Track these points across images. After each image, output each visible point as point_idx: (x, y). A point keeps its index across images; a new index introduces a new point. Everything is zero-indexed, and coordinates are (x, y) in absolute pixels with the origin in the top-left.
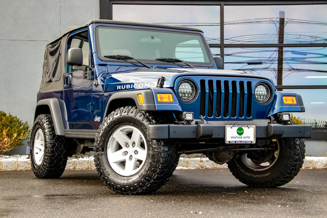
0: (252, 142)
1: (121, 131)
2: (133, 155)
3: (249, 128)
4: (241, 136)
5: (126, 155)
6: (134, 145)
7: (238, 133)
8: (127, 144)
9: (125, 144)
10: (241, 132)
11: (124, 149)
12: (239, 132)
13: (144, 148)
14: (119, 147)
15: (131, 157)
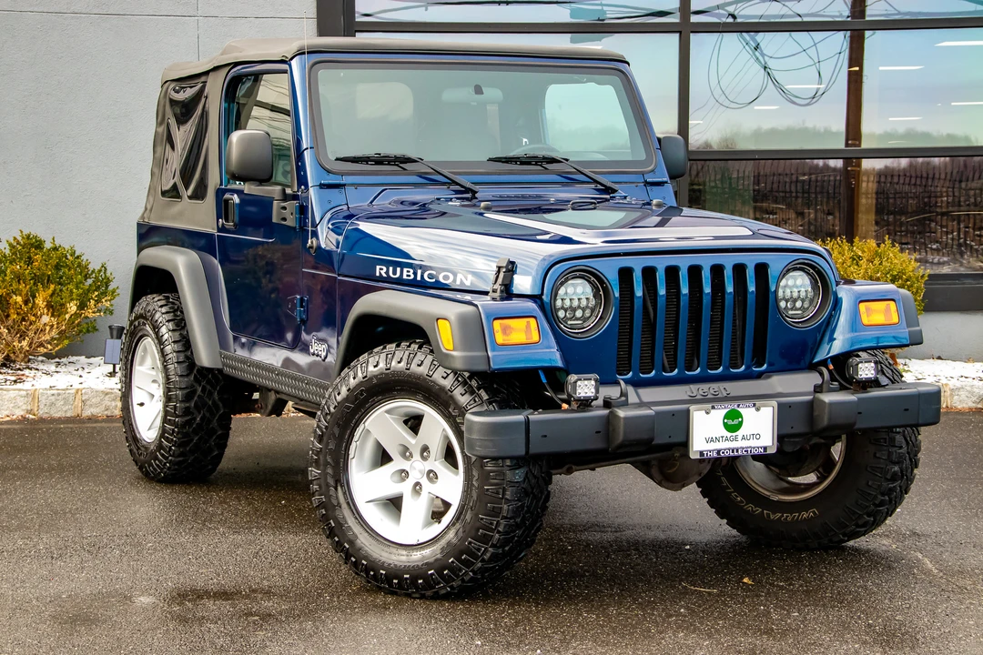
0: (765, 448)
1: (388, 412)
2: (424, 481)
3: (758, 410)
4: (734, 434)
5: (403, 480)
6: (425, 454)
7: (725, 425)
8: (406, 449)
9: (401, 448)
10: (736, 422)
11: (398, 463)
12: (730, 422)
13: (455, 466)
14: (383, 457)
15: (418, 487)
